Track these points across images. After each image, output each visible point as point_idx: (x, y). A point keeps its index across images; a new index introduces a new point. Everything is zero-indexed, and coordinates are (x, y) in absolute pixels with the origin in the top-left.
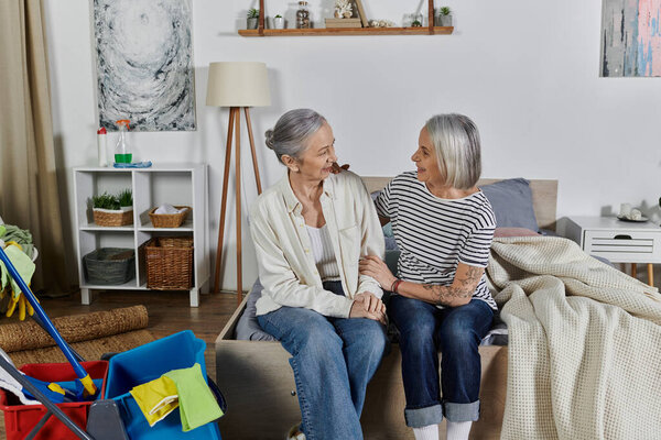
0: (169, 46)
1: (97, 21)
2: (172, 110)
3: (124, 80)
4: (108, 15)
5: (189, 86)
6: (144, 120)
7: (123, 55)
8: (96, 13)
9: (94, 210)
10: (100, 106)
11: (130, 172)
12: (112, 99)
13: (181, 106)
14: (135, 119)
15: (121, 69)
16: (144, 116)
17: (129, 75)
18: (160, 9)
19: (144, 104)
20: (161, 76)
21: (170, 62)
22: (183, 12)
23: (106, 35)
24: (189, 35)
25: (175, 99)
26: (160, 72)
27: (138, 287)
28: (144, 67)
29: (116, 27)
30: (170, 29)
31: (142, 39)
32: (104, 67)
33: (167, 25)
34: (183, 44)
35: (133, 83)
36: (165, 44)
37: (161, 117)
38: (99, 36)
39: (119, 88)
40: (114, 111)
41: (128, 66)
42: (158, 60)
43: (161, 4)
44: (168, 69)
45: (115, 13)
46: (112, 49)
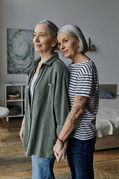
0: (27, 52)
1: (8, 44)
2: (27, 69)
3: (15, 60)
4: (11, 43)
5: (32, 62)
7: (15, 54)
8: (7, 42)
10: (8, 67)
12: (11, 65)
13: (30, 68)
14: (17, 70)
16: (20, 70)
18: (25, 42)
19: (20, 67)
20: (25, 60)
21: (28, 56)
23: (10, 48)
25: (28, 66)
26: (25, 58)
28: (20, 57)
29: (13, 46)
30: (28, 47)
31: (20, 49)
32: (9, 57)
34: (31, 51)
35: (17, 61)
36: (26, 51)
37: (24, 70)
38: (8, 48)
39: (13, 62)
40: (12, 68)
41: (16, 57)
42: (24, 55)
43: (26, 41)
44: (27, 58)
45: (13, 42)
46: (12, 52)
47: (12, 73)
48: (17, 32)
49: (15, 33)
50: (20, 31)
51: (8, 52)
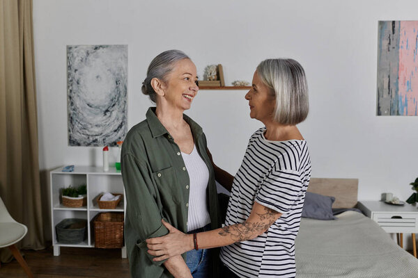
0: (113, 95)
1: (70, 79)
2: (114, 135)
3: (85, 115)
4: (77, 76)
5: (125, 120)
6: (96, 140)
7: (85, 100)
8: (69, 75)
9: (63, 197)
10: (69, 131)
11: (86, 175)
12: (77, 126)
13: (120, 132)
14: (91, 139)
15: (83, 108)
16: (97, 137)
17: (88, 112)
18: (108, 73)
19: (97, 130)
20: (108, 114)
21: (114, 105)
22: (123, 75)
23: (75, 87)
24: (126, 89)
25: (116, 128)
26: (107, 111)
27: (89, 246)
28: (97, 107)
29: (81, 83)
30: (114, 86)
31: (96, 90)
32: (73, 107)
33: (112, 83)
34: (122, 94)
35: (91, 117)
36: (111, 94)
37: (107, 139)
38: (70, 88)
39: (82, 120)
40: (78, 134)
41: (88, 107)
42: (107, 103)
43: (109, 70)
44: (113, 109)
45: (81, 74)
46: (78, 96)
47: (79, 145)
48: (91, 50)
49: (85, 54)
50: (96, 48)
51: (70, 98)
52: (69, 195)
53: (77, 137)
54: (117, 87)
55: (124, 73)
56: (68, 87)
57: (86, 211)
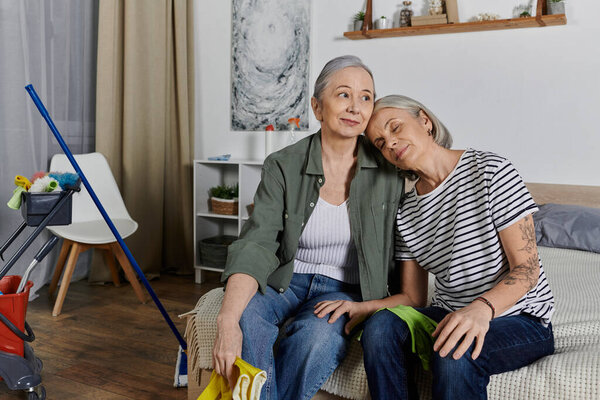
0: (291, 52)
1: (235, 32)
2: (290, 112)
3: (253, 84)
4: (243, 26)
5: (306, 89)
6: (267, 120)
7: (253, 62)
8: (234, 26)
9: (214, 199)
10: (232, 108)
11: (237, 165)
12: (243, 101)
13: (298, 108)
14: (260, 119)
15: (251, 74)
16: (267, 116)
17: (257, 79)
18: (285, 18)
19: (268, 106)
20: (283, 80)
21: (291, 67)
22: (304, 20)
23: (241, 44)
24: (308, 41)
25: (293, 101)
26: (282, 76)
28: (269, 71)
29: (248, 37)
30: (292, 37)
31: (269, 47)
32: (238, 73)
33: (290, 32)
34: (303, 49)
35: (261, 87)
36: (287, 51)
37: (281, 118)
38: (235, 45)
39: (249, 91)
40: (244, 112)
41: (257, 71)
42: (281, 65)
43: (286, 14)
44: (289, 73)
45: (249, 24)
46: (245, 56)
47: (244, 128)
51: (235, 59)
52: (219, 197)
53: (242, 116)
54: (296, 40)
55: (306, 17)
56: (233, 44)
57: (237, 220)
